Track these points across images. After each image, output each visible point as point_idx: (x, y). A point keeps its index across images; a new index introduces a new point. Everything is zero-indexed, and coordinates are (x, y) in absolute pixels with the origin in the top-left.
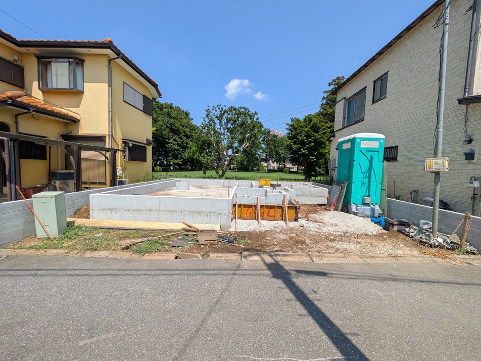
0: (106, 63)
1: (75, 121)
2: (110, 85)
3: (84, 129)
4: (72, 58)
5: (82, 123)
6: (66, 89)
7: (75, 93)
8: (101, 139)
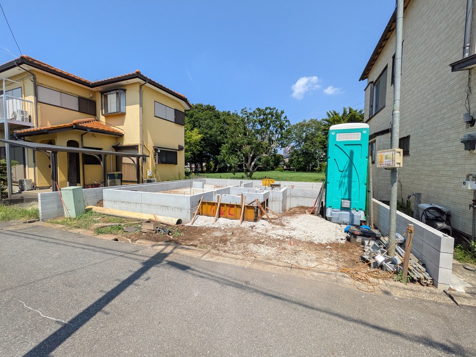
0: (138, 89)
1: (120, 136)
2: (141, 105)
3: (127, 142)
4: (118, 90)
5: (125, 136)
6: (114, 113)
7: (121, 115)
8: (135, 147)
